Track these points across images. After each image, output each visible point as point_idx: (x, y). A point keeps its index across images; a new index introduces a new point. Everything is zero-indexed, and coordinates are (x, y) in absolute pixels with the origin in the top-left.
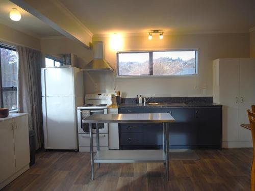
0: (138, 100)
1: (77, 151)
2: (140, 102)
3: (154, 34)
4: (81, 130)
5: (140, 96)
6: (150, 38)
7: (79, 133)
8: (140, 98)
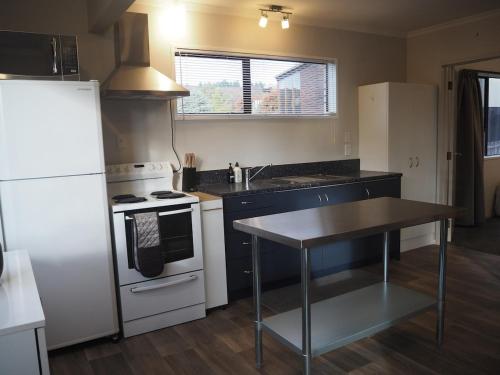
0: (233, 174)
1: (118, 338)
2: (238, 179)
4: (127, 274)
5: (237, 165)
6: (263, 22)
7: (121, 282)
8: (237, 170)
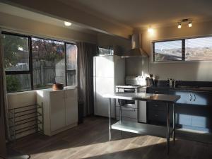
0: (169, 82)
2: (171, 84)
3: (183, 23)
5: (171, 79)
6: (180, 27)
